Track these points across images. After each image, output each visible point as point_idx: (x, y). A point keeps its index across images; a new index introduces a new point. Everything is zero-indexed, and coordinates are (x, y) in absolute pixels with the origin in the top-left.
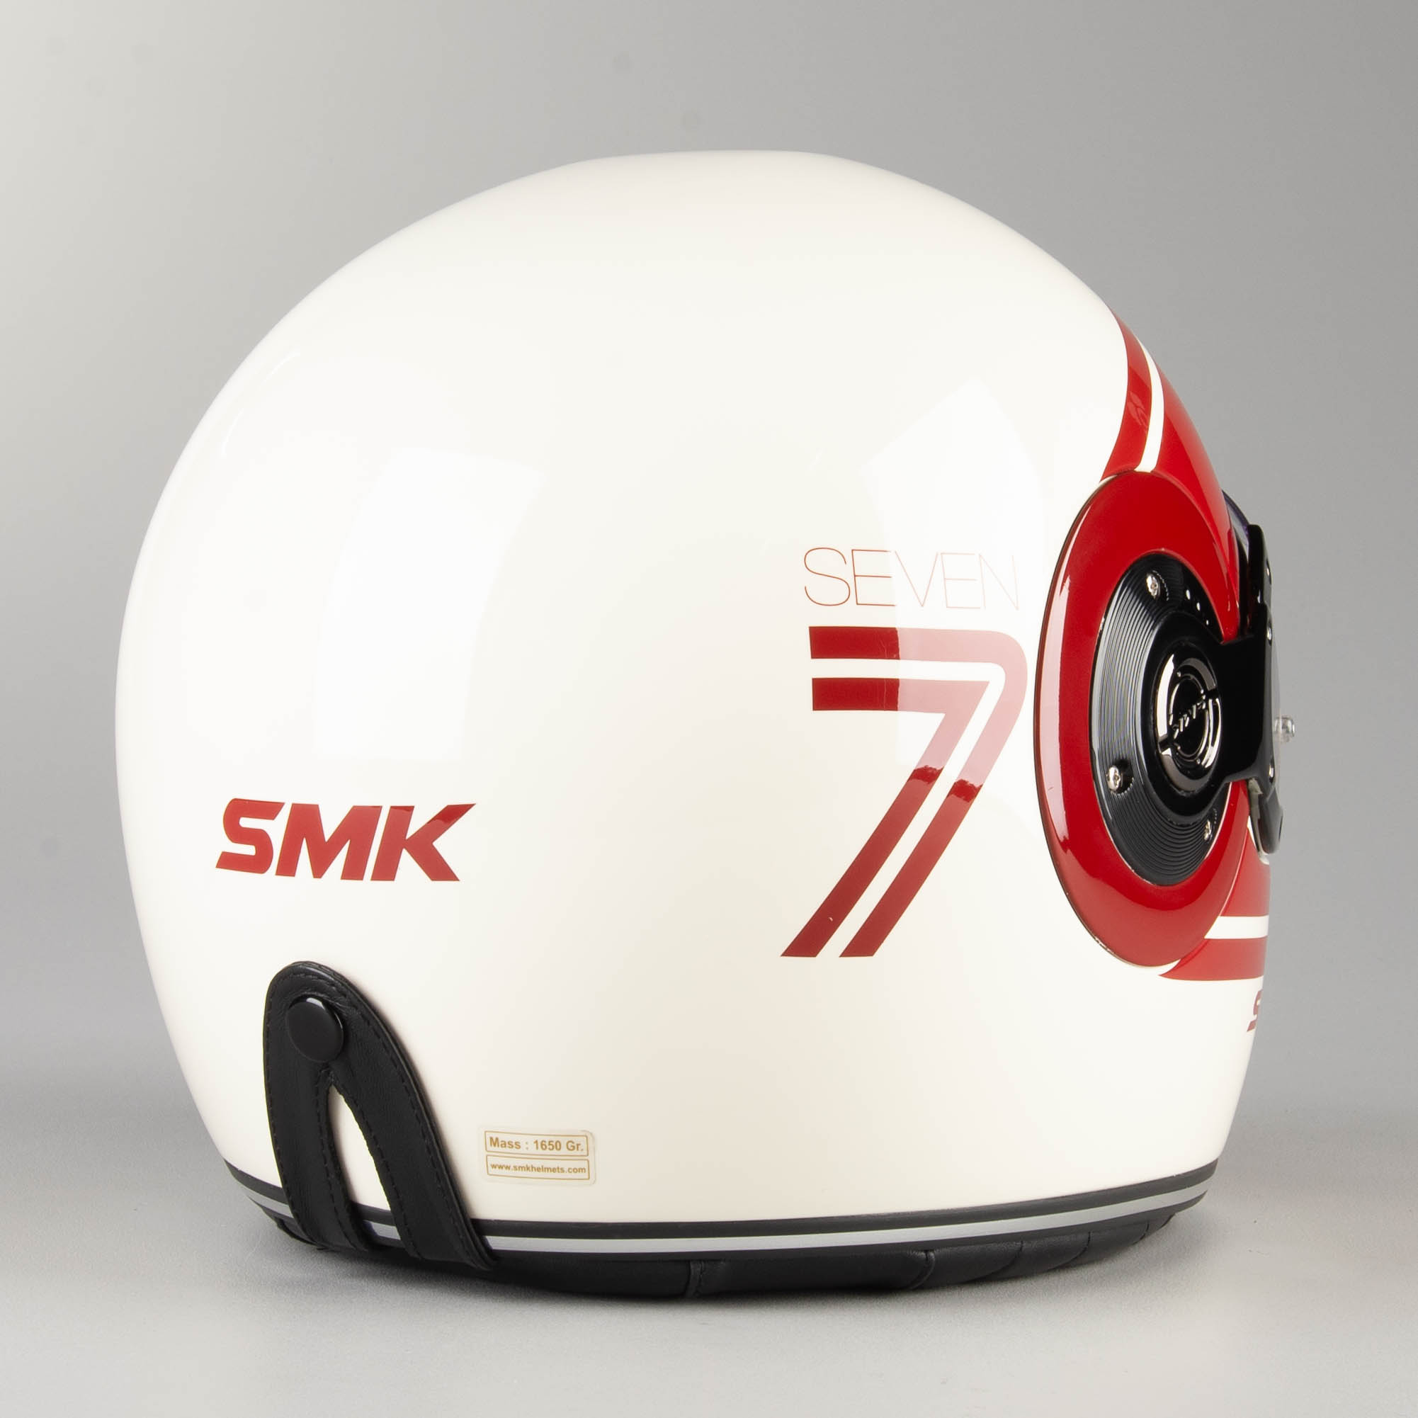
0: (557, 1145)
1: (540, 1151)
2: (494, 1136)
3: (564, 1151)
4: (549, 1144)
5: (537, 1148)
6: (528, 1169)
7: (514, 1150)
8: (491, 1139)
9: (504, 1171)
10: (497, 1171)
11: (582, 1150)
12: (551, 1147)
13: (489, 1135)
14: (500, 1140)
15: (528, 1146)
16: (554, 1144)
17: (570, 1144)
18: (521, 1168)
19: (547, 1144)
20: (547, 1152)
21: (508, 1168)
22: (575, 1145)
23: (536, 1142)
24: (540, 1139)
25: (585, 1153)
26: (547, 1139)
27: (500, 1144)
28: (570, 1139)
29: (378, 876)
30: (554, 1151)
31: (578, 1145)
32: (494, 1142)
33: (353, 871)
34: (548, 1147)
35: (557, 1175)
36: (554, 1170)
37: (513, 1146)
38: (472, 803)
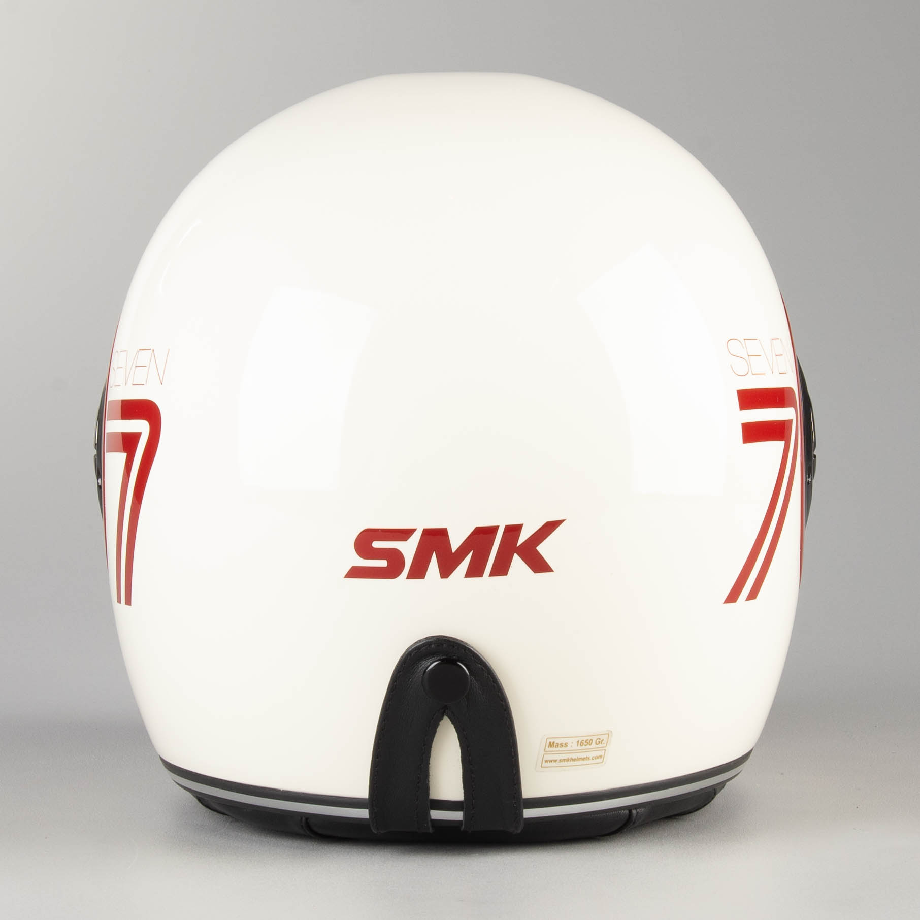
0: (589, 742)
1: (579, 747)
2: (552, 740)
3: (593, 745)
4: (586, 742)
5: (578, 745)
6: (568, 760)
7: (563, 749)
8: (550, 743)
9: (553, 764)
10: (549, 764)
11: (604, 743)
12: (586, 744)
13: (549, 740)
14: (555, 743)
15: (573, 745)
16: (588, 741)
17: (598, 740)
18: (564, 760)
19: (584, 742)
20: (584, 747)
21: (555, 761)
22: (601, 741)
23: (578, 742)
24: (580, 739)
25: (605, 745)
26: (585, 739)
27: (555, 745)
28: (598, 737)
29: (494, 573)
30: (588, 747)
31: (602, 740)
32: (551, 745)
33: (475, 571)
34: (584, 744)
35: (585, 762)
36: (583, 759)
37: (562, 746)
38: (564, 519)
